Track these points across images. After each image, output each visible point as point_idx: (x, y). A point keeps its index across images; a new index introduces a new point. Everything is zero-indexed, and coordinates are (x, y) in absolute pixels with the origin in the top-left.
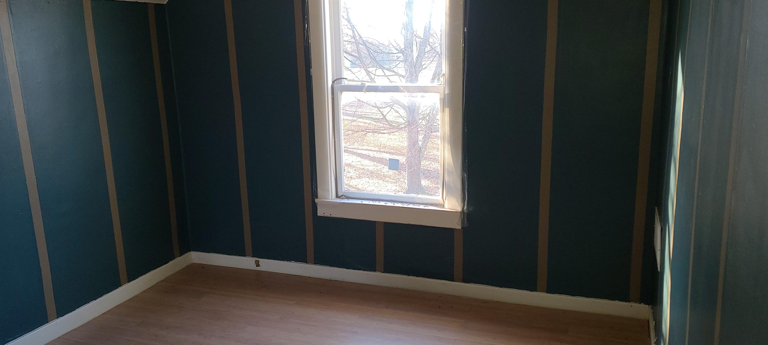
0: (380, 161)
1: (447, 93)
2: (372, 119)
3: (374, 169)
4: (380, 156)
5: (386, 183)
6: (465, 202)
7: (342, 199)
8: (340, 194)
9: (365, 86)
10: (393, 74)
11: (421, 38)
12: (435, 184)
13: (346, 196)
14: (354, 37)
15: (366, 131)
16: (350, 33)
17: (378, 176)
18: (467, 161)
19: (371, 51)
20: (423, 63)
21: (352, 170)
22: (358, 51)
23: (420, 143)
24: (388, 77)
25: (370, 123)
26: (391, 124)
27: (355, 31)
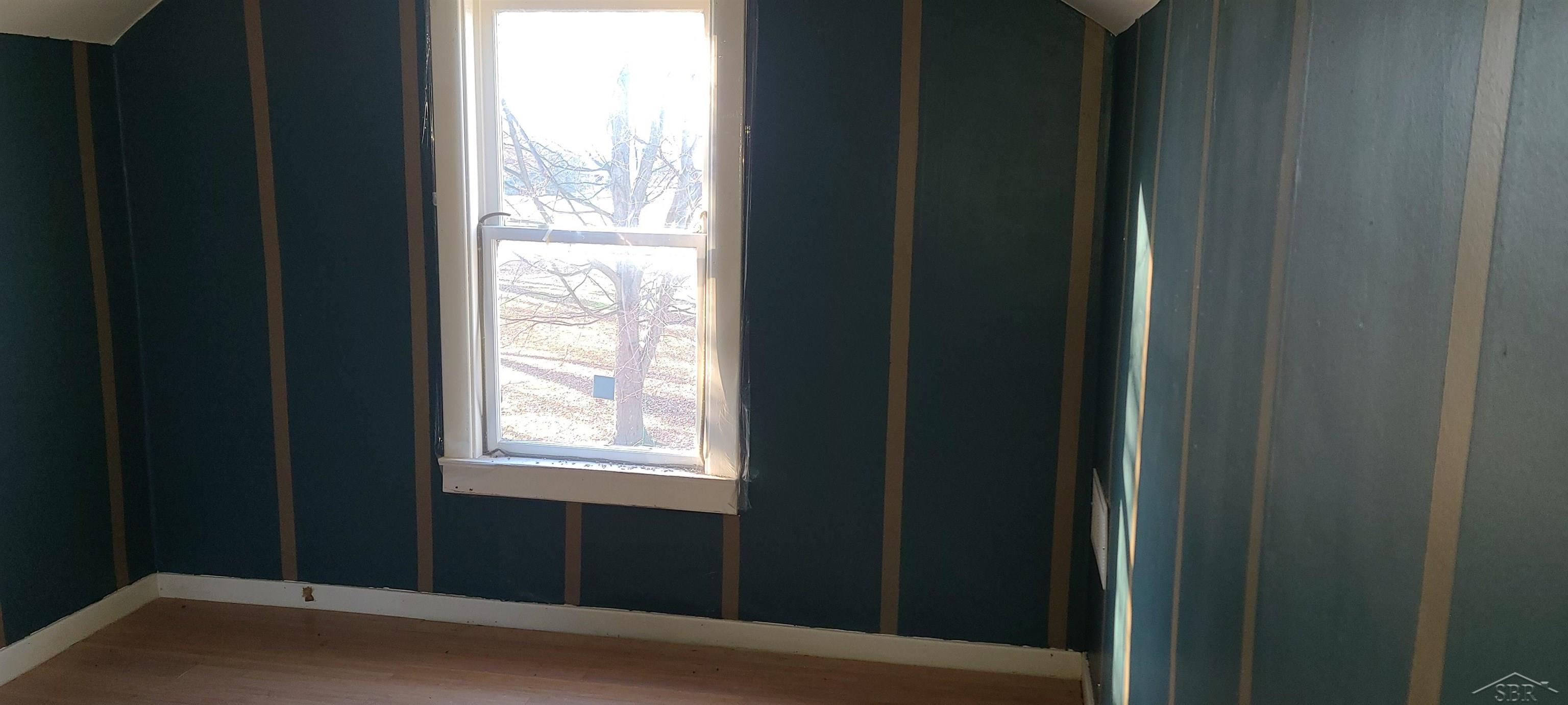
0: (565, 379)
1: (711, 248)
2: (545, 297)
3: (548, 395)
4: (561, 370)
5: (574, 422)
6: (744, 461)
7: (497, 457)
8: (491, 448)
9: (547, 230)
10: (590, 209)
11: (645, 142)
12: (670, 425)
13: (504, 451)
15: (533, 319)
16: (507, 128)
17: (557, 409)
18: (749, 382)
19: (546, 163)
20: (648, 191)
22: (521, 162)
23: (642, 344)
24: (580, 215)
25: (541, 305)
26: (585, 306)
27: (515, 124)
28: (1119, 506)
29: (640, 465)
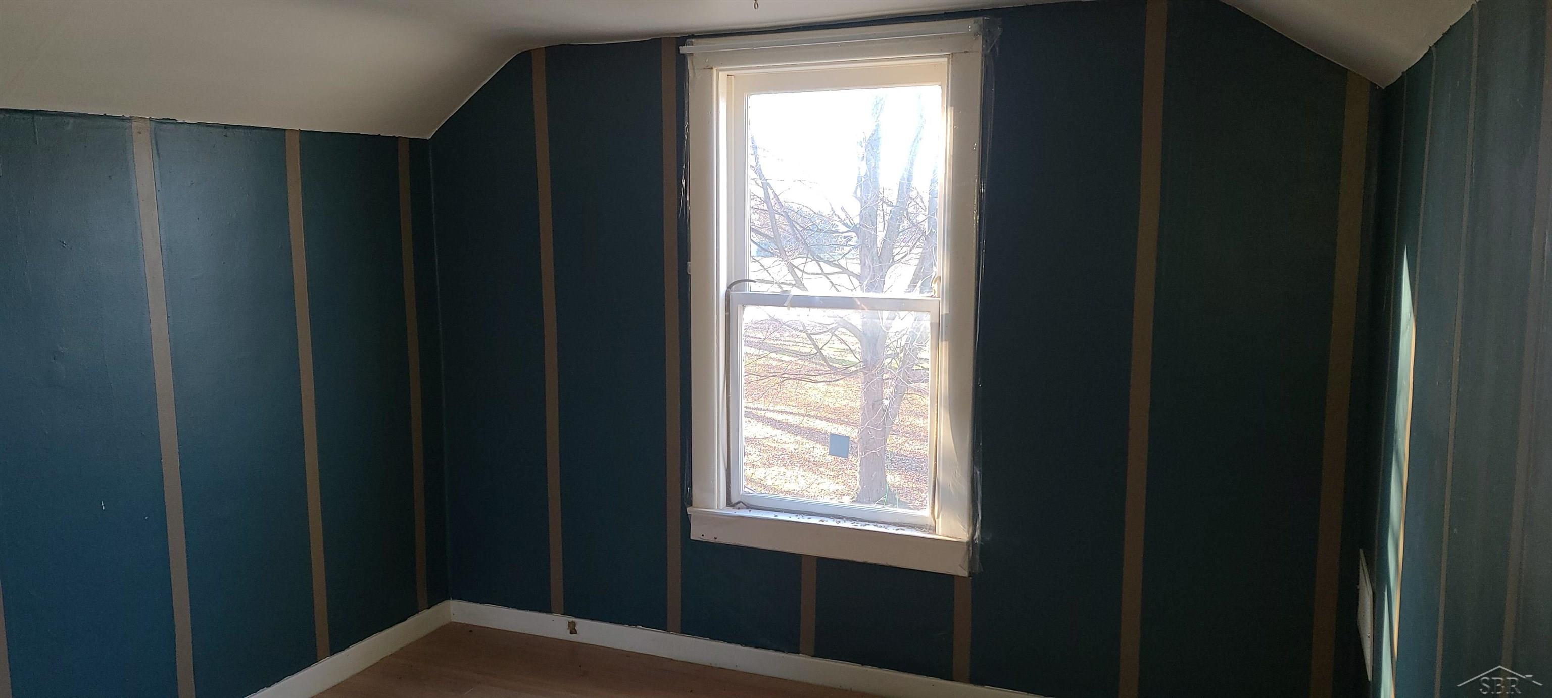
0: (812, 434)
1: (944, 312)
2: (794, 355)
3: (795, 450)
4: (808, 425)
5: (819, 476)
6: (976, 523)
7: (739, 508)
8: (734, 499)
9: (788, 296)
10: (837, 270)
11: (893, 206)
12: (914, 483)
13: (746, 504)
14: (767, 200)
15: (783, 376)
16: (760, 193)
17: (803, 463)
18: (981, 444)
19: (798, 226)
20: (896, 251)
21: (754, 450)
22: (774, 228)
23: (886, 402)
24: (829, 276)
25: (790, 362)
26: (831, 364)
27: (769, 190)
28: (1385, 591)
29: (873, 522)
